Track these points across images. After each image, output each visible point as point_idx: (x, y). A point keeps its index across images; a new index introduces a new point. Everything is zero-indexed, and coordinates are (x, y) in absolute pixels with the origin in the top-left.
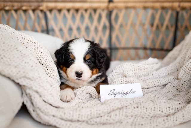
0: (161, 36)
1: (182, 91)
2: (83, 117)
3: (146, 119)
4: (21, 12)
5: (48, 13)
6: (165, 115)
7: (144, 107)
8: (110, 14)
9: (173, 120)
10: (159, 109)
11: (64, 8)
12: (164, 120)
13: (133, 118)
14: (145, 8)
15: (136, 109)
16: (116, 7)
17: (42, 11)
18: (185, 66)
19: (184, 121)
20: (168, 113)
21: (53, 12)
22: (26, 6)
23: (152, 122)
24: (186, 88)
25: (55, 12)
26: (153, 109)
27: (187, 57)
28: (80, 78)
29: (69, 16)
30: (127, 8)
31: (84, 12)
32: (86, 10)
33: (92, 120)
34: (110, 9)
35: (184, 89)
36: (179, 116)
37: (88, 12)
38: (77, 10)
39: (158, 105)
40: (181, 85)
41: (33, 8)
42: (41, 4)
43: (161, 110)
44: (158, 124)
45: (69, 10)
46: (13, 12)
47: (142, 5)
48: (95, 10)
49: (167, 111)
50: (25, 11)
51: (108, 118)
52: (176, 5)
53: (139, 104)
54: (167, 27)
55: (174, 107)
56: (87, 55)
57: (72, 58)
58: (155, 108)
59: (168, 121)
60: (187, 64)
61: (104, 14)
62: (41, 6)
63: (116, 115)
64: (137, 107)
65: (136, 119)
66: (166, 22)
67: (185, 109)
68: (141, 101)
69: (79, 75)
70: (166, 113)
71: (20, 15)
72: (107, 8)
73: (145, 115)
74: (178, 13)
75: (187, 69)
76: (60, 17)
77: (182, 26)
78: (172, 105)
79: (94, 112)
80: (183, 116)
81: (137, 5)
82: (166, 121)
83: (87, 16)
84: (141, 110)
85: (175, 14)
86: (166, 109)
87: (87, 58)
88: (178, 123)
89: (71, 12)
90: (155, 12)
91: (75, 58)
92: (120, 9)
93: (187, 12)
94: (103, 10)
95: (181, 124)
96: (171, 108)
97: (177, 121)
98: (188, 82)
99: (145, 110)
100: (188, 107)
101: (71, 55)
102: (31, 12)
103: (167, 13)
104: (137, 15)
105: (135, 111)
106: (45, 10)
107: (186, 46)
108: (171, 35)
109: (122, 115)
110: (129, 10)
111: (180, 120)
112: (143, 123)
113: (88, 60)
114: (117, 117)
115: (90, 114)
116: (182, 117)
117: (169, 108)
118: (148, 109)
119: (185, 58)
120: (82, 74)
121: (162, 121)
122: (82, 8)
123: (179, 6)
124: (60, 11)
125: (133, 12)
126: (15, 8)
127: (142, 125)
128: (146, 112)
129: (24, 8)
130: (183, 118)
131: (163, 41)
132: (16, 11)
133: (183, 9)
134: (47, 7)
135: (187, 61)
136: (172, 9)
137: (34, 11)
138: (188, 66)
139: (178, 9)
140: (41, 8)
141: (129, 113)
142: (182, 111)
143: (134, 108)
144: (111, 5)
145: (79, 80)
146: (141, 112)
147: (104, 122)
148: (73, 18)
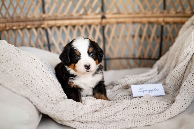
0: (148, 47)
1: (169, 93)
2: (95, 119)
3: (143, 117)
4: (26, 30)
5: (49, 30)
6: (157, 113)
7: (141, 107)
8: (103, 28)
9: (163, 116)
10: (152, 109)
11: (63, 25)
12: (156, 117)
13: (133, 117)
14: (134, 23)
15: (135, 109)
16: (108, 23)
17: (43, 28)
18: (171, 74)
19: (172, 116)
20: (159, 111)
21: (53, 29)
22: (30, 25)
23: (147, 119)
24: (172, 91)
25: (55, 29)
26: (148, 109)
27: (172, 66)
28: (89, 70)
29: (67, 32)
30: (118, 23)
31: (80, 28)
32: (82, 26)
33: (102, 120)
34: (103, 25)
35: (170, 91)
36: (167, 113)
37: (84, 28)
38: (74, 26)
39: (152, 105)
40: (168, 88)
41: (36, 26)
42: (42, 22)
43: (154, 110)
44: (152, 120)
45: (66, 27)
46: (19, 31)
47: (131, 20)
48: (90, 26)
49: (158, 110)
50: (29, 29)
51: (114, 117)
52: (161, 20)
53: (137, 105)
54: (154, 39)
55: (163, 107)
56: (89, 48)
57: (78, 54)
58: (149, 108)
59: (159, 117)
60: (172, 73)
61: (98, 29)
62: (43, 24)
63: (120, 115)
64: (136, 108)
65: (135, 117)
66: (153, 35)
67: (171, 107)
68: (138, 103)
69: (88, 67)
70: (158, 111)
71: (26, 32)
72: (101, 23)
73: (142, 113)
74: (162, 27)
75: (172, 77)
76: (59, 33)
77: (166, 37)
78: (162, 105)
79: (103, 115)
80: (171, 113)
81: (127, 20)
82: (157, 117)
83: (83, 31)
84: (139, 110)
85: (160, 27)
86: (158, 108)
87: (90, 52)
88: (167, 118)
89: (69, 28)
90: (142, 26)
91: (80, 54)
92: (112, 24)
93: (170, 26)
94: (97, 25)
95: (169, 119)
96: (161, 107)
97: (166, 117)
98: (173, 86)
99: (142, 109)
100: (174, 105)
101: (76, 52)
102: (34, 30)
103: (153, 27)
104: (127, 29)
105: (134, 110)
106: (46, 28)
107: (170, 56)
108: (157, 46)
109: (125, 114)
110: (120, 25)
111: (169, 116)
112: (141, 120)
113: (91, 53)
114: (121, 116)
115: (100, 117)
116: (169, 113)
117: (160, 107)
118: (144, 109)
119: (170, 67)
120: (90, 66)
121: (155, 117)
122: (78, 24)
123: (163, 21)
124: (59, 27)
125: (123, 26)
126: (21, 27)
127: (140, 121)
128: (142, 111)
129: (29, 27)
130: (171, 114)
131: (150, 51)
132: (22, 29)
133: (167, 23)
134: (48, 25)
135: (172, 69)
136: (158, 23)
137: (36, 28)
138: (173, 74)
139: (163, 24)
140: (43, 26)
141: (130, 113)
142: (169, 109)
143: (133, 108)
144: (104, 21)
145: (88, 71)
146: (139, 111)
147: (111, 121)
148: (71, 33)
